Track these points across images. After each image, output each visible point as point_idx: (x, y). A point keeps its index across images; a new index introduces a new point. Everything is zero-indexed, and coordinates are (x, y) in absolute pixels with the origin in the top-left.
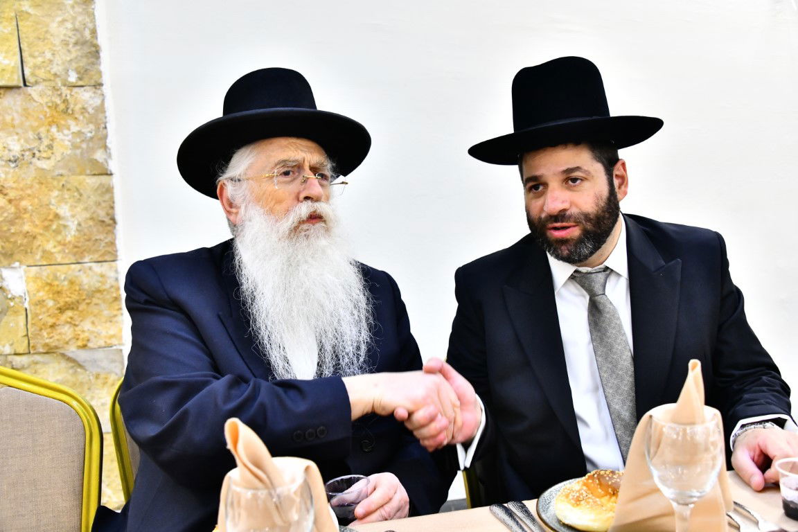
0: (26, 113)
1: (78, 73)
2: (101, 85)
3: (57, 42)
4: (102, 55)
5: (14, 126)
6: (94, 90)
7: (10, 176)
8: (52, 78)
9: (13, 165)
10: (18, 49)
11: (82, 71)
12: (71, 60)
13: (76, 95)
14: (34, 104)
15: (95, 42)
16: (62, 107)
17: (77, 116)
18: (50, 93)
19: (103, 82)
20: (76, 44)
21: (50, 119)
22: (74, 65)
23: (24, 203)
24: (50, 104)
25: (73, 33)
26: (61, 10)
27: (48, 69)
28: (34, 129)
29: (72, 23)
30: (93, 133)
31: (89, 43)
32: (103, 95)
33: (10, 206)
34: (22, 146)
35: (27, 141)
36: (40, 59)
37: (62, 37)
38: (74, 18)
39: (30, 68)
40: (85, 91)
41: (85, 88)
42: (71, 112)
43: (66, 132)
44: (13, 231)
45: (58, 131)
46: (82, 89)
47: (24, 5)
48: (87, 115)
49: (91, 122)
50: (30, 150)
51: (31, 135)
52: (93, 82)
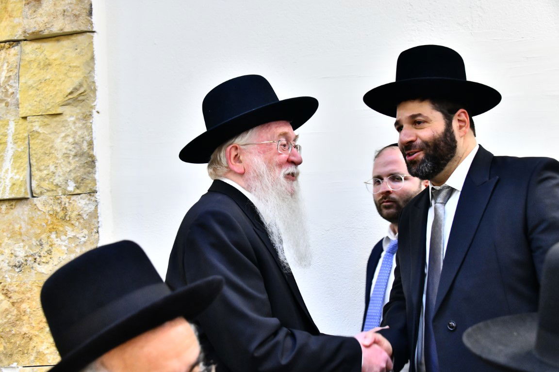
0: (31, 221)
1: (76, 182)
2: (95, 192)
3: (60, 156)
4: (97, 164)
5: (21, 234)
6: (89, 197)
7: (15, 280)
8: (54, 189)
9: (17, 270)
10: (28, 165)
11: (79, 180)
12: (70, 171)
13: (73, 203)
14: (39, 212)
15: (91, 153)
16: (61, 214)
17: (73, 222)
18: (51, 202)
19: (97, 189)
20: (75, 156)
21: (51, 226)
22: (73, 175)
23: (24, 306)
24: (51, 213)
25: (73, 146)
26: (65, 127)
27: (51, 180)
28: (37, 236)
29: (74, 137)
30: (86, 238)
31: (86, 155)
32: (96, 201)
33: (13, 308)
34: (26, 252)
35: (30, 247)
36: (45, 172)
37: (64, 151)
38: (75, 133)
39: (37, 180)
40: (81, 198)
41: (81, 195)
42: (68, 219)
43: (63, 237)
44: (13, 332)
45: (57, 237)
46: (79, 197)
47: (35, 126)
48: (82, 221)
49: (86, 228)
50: (32, 255)
51: (34, 242)
52: (88, 190)
